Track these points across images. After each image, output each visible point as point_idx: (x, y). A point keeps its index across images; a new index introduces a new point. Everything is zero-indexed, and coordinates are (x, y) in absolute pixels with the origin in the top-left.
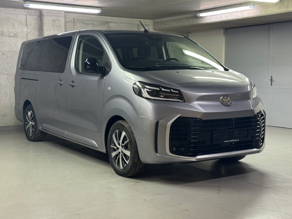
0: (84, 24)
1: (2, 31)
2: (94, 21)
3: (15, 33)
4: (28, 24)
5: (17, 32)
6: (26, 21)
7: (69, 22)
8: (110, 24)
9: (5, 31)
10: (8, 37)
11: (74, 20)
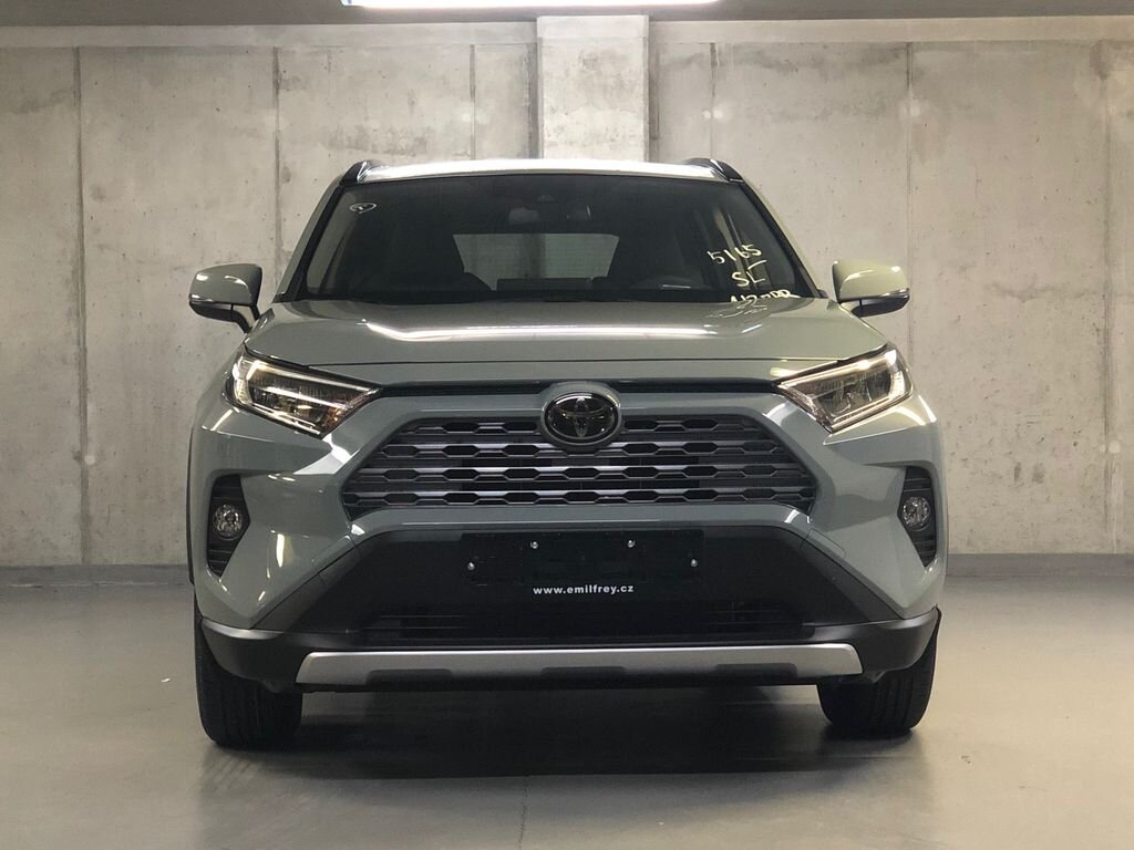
0: (770, 66)
1: (361, 130)
2: (825, 47)
3: (420, 135)
4: (480, 88)
5: (428, 128)
6: (472, 74)
7: (689, 61)
8: (921, 58)
9: (375, 130)
10: (387, 155)
11: (713, 50)
